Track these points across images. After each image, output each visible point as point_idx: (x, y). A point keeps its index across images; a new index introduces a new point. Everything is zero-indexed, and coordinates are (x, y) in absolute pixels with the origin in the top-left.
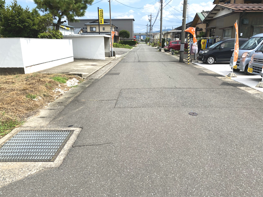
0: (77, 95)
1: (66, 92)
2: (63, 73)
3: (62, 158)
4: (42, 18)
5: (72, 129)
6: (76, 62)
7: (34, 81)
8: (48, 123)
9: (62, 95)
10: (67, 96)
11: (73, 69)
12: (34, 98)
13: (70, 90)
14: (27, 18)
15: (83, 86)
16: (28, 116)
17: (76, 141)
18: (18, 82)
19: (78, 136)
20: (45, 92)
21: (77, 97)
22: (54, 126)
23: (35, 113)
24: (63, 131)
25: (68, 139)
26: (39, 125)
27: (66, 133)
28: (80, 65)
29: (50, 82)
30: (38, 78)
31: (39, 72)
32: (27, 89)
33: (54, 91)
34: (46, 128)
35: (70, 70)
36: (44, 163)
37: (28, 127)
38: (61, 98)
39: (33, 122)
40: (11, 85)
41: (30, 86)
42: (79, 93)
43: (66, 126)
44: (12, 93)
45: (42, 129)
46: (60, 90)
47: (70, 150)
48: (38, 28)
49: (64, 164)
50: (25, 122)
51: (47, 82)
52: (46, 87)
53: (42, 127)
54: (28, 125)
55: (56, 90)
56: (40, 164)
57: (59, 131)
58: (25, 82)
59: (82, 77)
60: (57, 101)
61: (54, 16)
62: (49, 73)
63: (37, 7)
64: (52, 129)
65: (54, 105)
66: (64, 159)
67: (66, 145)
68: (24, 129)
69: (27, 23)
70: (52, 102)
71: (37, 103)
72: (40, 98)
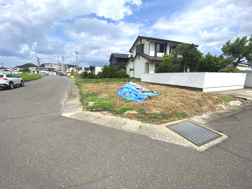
0: (235, 113)
1: (228, 108)
2: (230, 95)
3: (205, 148)
4: (225, 60)
5: (221, 134)
6: (245, 90)
7: (206, 97)
8: (205, 123)
9: (223, 109)
10: (226, 111)
11: (240, 94)
12: (202, 106)
13: (231, 107)
14: (214, 61)
15: (245, 107)
16: (195, 115)
17: (220, 143)
18: (197, 95)
19: (224, 141)
20: (211, 105)
21: (235, 114)
22: (209, 127)
23: (200, 115)
24: (213, 132)
25: (215, 139)
26: (199, 122)
27: (216, 135)
28: (248, 92)
29: (217, 99)
30: (210, 95)
31: (212, 92)
32: (200, 100)
33: (218, 105)
34: (202, 126)
35: (237, 94)
36: (193, 144)
37: (192, 120)
38: (222, 111)
39: (196, 119)
40: (193, 96)
41: (202, 99)
42: (238, 112)
43: (217, 130)
44: (191, 100)
45: (200, 125)
46: (223, 106)
47: (213, 147)
48: (220, 66)
49: (205, 153)
50: (192, 117)
51: (215, 99)
52: (213, 101)
53: (201, 124)
54: (193, 120)
55: (220, 106)
56: (191, 143)
57: (210, 131)
58: (201, 96)
59: (246, 101)
60: (218, 112)
61: (235, 58)
62: (219, 93)
63: (223, 54)
64: (206, 127)
65: (214, 114)
66: (206, 149)
67: (212, 142)
68: (190, 121)
69: (213, 64)
70: (214, 111)
71: (203, 109)
72: (206, 107)
